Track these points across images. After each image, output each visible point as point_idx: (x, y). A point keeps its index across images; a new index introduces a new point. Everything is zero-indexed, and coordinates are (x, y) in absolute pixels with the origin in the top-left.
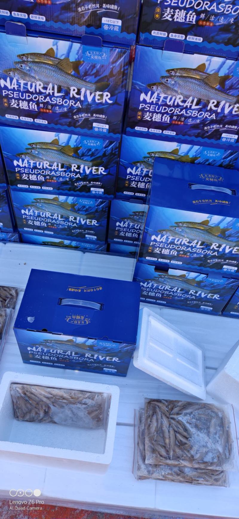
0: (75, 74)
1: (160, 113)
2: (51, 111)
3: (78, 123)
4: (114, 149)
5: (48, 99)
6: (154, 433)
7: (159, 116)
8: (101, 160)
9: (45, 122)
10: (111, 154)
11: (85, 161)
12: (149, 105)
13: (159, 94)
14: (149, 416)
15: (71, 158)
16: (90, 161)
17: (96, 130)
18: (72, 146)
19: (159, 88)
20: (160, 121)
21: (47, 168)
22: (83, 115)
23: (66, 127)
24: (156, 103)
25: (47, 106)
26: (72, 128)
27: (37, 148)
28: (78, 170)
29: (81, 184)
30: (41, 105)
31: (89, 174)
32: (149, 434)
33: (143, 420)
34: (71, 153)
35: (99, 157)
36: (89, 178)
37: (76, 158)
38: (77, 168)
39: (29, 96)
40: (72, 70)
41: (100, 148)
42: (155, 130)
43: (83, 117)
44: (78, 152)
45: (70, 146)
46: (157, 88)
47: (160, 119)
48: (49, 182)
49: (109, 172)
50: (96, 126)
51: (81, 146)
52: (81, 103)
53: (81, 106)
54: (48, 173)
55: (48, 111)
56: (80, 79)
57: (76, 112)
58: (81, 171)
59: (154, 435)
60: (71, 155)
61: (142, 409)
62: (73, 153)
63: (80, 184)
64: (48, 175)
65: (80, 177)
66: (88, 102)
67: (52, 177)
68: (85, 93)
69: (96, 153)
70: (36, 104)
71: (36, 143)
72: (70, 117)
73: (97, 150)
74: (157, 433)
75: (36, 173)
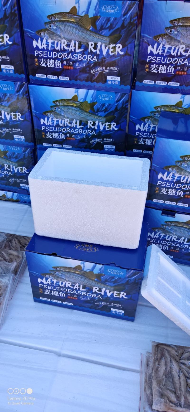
0: (92, 29)
1: (165, 64)
2: (72, 68)
3: (94, 77)
4: (124, 103)
5: (70, 56)
6: (163, 376)
7: (165, 67)
8: (113, 115)
9: (67, 79)
10: (122, 107)
11: (99, 116)
12: (156, 57)
13: (164, 45)
14: (157, 359)
15: (88, 114)
16: (103, 116)
17: (110, 83)
18: (89, 102)
19: (164, 39)
20: (165, 72)
21: (67, 126)
22: (98, 69)
23: (84, 83)
24: (161, 54)
25: (69, 62)
26: (89, 83)
27: (59, 105)
28: (93, 127)
29: (96, 141)
30: (65, 63)
31: (102, 130)
32: (157, 377)
33: (151, 364)
34: (88, 109)
35: (112, 112)
36: (102, 135)
37: (92, 114)
38: (93, 125)
39: (55, 54)
40: (90, 26)
41: (112, 103)
42: (161, 82)
43: (98, 71)
44: (94, 107)
45: (87, 102)
46: (162, 40)
47: (166, 70)
48: (69, 140)
49: (120, 128)
50: (109, 79)
51: (96, 102)
52: (97, 57)
53: (97, 60)
54: (68, 131)
55: (70, 68)
56: (97, 34)
57: (93, 66)
58: (96, 128)
59: (163, 379)
60: (88, 111)
61: (149, 353)
62: (89, 109)
63: (94, 142)
64: (68, 133)
65: (95, 134)
66: (103, 55)
67: (72, 135)
68: (101, 46)
69: (109, 108)
70: (61, 62)
71: (59, 100)
72: (88, 72)
73: (110, 104)
74: (166, 377)
75: (58, 131)
